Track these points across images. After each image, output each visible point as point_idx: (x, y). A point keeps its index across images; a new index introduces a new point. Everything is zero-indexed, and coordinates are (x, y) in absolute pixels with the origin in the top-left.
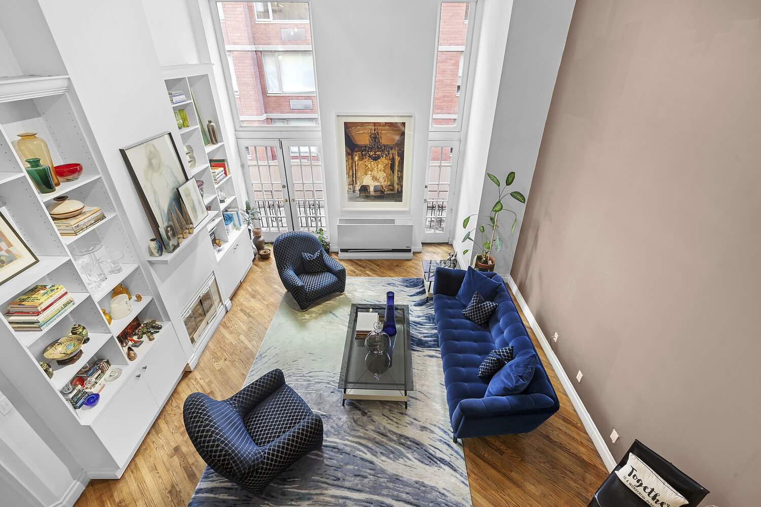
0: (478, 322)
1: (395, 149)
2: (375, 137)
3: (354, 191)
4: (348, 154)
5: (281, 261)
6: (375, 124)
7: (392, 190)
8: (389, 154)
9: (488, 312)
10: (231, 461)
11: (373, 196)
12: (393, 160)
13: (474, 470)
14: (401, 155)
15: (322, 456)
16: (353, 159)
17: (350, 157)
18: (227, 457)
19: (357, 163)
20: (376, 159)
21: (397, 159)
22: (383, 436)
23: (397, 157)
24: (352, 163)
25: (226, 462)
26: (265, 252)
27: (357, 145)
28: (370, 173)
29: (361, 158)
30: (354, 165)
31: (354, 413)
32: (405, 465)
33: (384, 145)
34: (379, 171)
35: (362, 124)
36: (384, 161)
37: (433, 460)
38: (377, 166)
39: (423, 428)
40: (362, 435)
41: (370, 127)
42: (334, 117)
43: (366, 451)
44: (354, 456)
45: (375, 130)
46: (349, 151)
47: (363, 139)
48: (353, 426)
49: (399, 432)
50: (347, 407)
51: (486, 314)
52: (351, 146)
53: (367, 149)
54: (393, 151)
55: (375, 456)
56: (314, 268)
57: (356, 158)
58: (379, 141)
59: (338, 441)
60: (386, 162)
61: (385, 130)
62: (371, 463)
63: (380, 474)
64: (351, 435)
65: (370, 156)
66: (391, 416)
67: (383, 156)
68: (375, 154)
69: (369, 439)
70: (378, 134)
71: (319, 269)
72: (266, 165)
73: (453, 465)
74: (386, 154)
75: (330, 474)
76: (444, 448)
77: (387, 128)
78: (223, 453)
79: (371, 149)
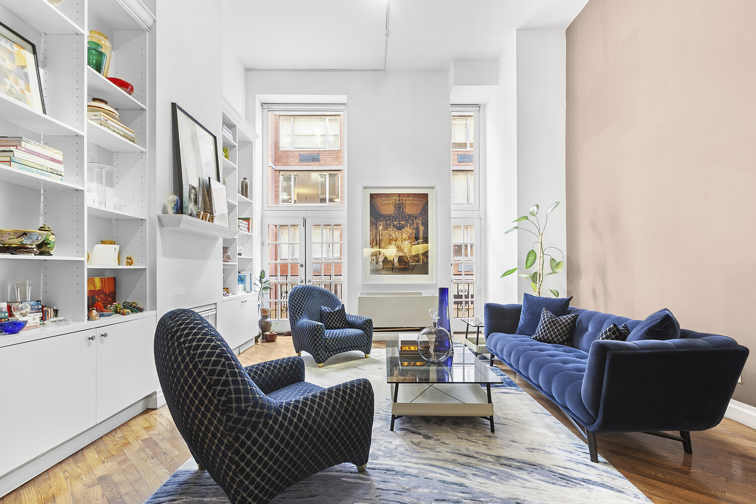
0: (558, 340)
1: (419, 218)
2: (399, 207)
3: (377, 263)
4: (372, 223)
5: (296, 311)
6: (399, 195)
7: (418, 261)
8: (413, 223)
9: (569, 324)
10: (228, 370)
11: (396, 268)
12: (417, 229)
13: (652, 491)
14: (426, 224)
15: (369, 480)
16: (377, 228)
17: (374, 226)
18: (223, 360)
19: (381, 232)
20: (400, 228)
21: (422, 228)
22: (469, 458)
23: (421, 226)
24: (376, 233)
25: (219, 368)
26: (271, 333)
27: (381, 215)
28: (394, 242)
29: (385, 228)
30: (378, 234)
31: (411, 437)
32: (524, 487)
33: (408, 215)
34: (403, 241)
35: (387, 195)
36: (408, 231)
37: (571, 481)
38: (402, 236)
39: (532, 450)
40: (433, 457)
41: (395, 198)
42: (360, 188)
43: (446, 473)
44: (426, 478)
45: (399, 201)
46: (374, 221)
47: (388, 209)
48: (414, 449)
49: (494, 453)
50: (399, 432)
51: (565, 326)
52: (376, 216)
53: (392, 218)
54: (417, 221)
55: (464, 477)
56: (334, 323)
57: (381, 228)
58: (403, 211)
59: (393, 463)
60: (410, 231)
61: (408, 200)
62: (461, 485)
63: (482, 497)
64: (412, 457)
65: (394, 226)
66: (473, 439)
67: (407, 226)
68: (399, 224)
69: (446, 461)
70: (402, 204)
71: (340, 324)
72: (287, 243)
73: (612, 486)
74: (410, 224)
75: (389, 499)
76: (583, 468)
77: (411, 198)
78: (218, 351)
79: (395, 219)
